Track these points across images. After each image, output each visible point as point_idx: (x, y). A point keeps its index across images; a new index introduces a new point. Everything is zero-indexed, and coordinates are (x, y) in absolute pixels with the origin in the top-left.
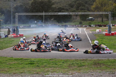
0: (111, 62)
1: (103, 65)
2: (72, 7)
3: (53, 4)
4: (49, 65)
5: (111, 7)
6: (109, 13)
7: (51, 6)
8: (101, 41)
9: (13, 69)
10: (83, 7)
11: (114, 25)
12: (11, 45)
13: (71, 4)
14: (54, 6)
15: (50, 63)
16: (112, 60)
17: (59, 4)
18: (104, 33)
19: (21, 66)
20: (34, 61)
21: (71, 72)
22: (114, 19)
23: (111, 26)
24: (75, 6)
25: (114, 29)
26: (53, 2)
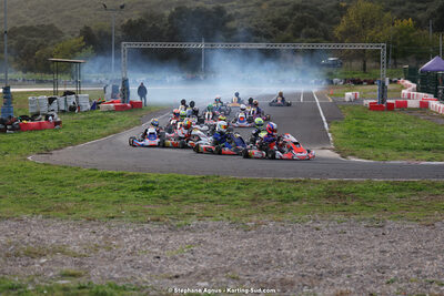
0: (377, 190)
1: (354, 198)
2: (282, 27)
3: (230, 18)
4: (195, 196)
5: (390, 31)
6: (382, 48)
7: (223, 24)
8: (358, 124)
9: (91, 203)
10: (312, 30)
11: (395, 82)
12: (105, 132)
13: (279, 19)
14: (231, 25)
15: (202, 189)
16: (380, 183)
17: (246, 19)
18: (367, 102)
19: (115, 196)
20: (154, 182)
21: (255, 218)
22: (395, 64)
23: (387, 84)
24: (291, 25)
25: (395, 91)
26: (228, 13)
